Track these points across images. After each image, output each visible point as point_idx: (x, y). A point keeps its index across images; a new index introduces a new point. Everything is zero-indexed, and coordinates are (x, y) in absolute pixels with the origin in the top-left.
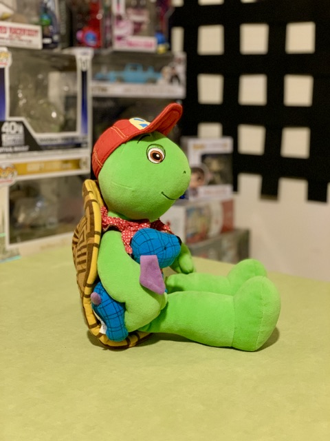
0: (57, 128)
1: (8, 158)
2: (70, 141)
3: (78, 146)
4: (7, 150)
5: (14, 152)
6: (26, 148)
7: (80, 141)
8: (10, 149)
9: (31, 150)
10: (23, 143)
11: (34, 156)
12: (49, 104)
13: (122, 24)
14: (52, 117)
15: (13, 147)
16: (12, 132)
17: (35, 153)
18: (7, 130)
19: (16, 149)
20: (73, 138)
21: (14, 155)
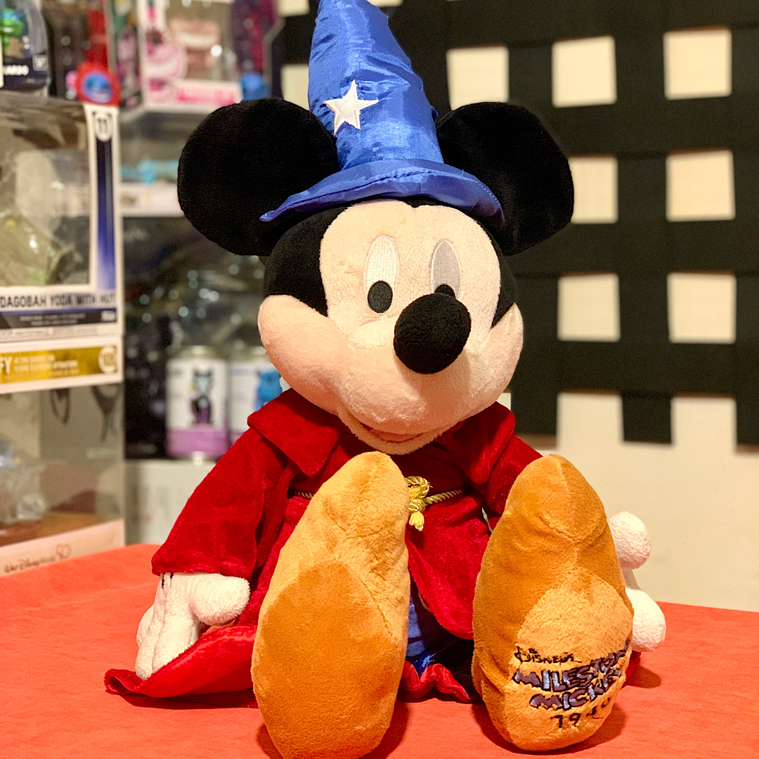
0: (43, 274)
2: (74, 305)
3: (93, 317)
12: (19, 220)
13: (161, 51)
14: (29, 249)
20: (80, 299)
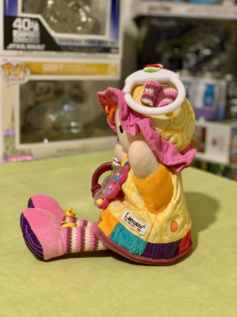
1: (19, 55)
3: (107, 50)
4: (18, 46)
5: (27, 50)
6: (43, 47)
7: (109, 45)
8: (23, 46)
9: (48, 49)
10: (38, 40)
11: (52, 56)
15: (26, 44)
16: (25, 29)
17: (53, 53)
18: (19, 27)
19: (29, 47)
21: (27, 53)
